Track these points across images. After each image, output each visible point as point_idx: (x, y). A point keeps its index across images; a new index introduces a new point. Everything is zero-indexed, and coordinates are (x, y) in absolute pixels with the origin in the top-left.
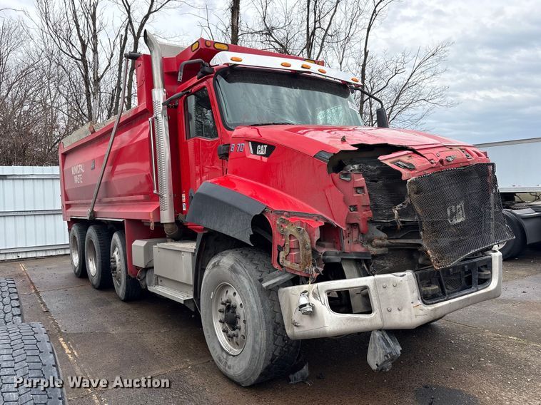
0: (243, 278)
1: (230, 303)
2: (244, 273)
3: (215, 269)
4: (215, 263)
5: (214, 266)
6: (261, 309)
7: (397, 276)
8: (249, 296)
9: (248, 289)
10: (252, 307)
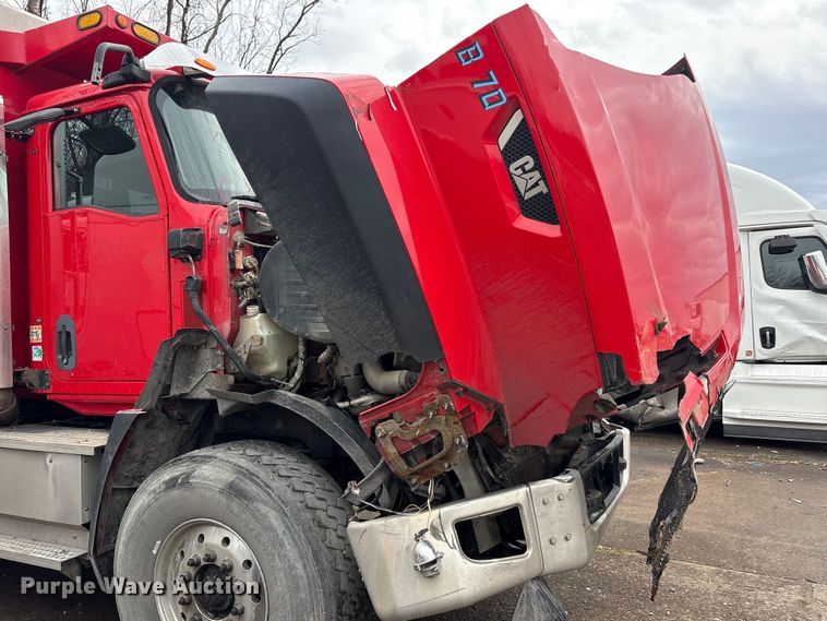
0: (263, 509)
1: (214, 560)
2: (267, 499)
3: (175, 493)
4: (175, 479)
5: (171, 484)
6: (313, 569)
7: (563, 481)
8: (282, 545)
9: (280, 532)
10: (292, 568)
